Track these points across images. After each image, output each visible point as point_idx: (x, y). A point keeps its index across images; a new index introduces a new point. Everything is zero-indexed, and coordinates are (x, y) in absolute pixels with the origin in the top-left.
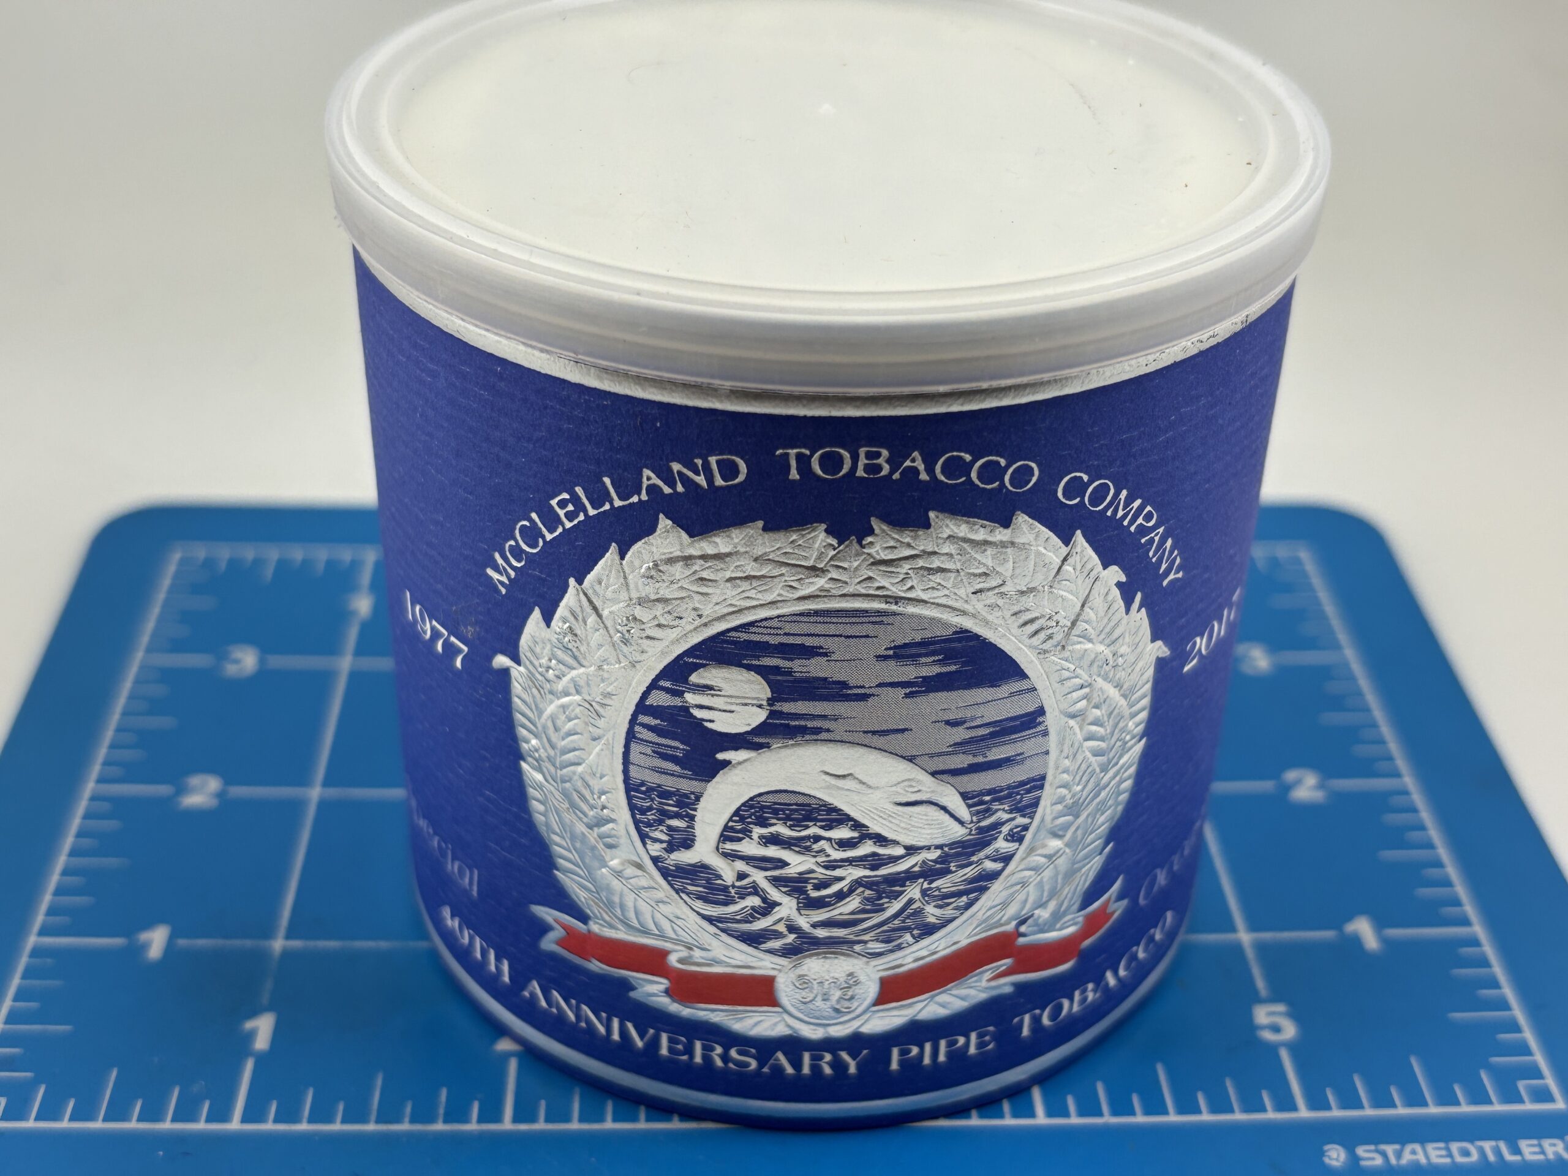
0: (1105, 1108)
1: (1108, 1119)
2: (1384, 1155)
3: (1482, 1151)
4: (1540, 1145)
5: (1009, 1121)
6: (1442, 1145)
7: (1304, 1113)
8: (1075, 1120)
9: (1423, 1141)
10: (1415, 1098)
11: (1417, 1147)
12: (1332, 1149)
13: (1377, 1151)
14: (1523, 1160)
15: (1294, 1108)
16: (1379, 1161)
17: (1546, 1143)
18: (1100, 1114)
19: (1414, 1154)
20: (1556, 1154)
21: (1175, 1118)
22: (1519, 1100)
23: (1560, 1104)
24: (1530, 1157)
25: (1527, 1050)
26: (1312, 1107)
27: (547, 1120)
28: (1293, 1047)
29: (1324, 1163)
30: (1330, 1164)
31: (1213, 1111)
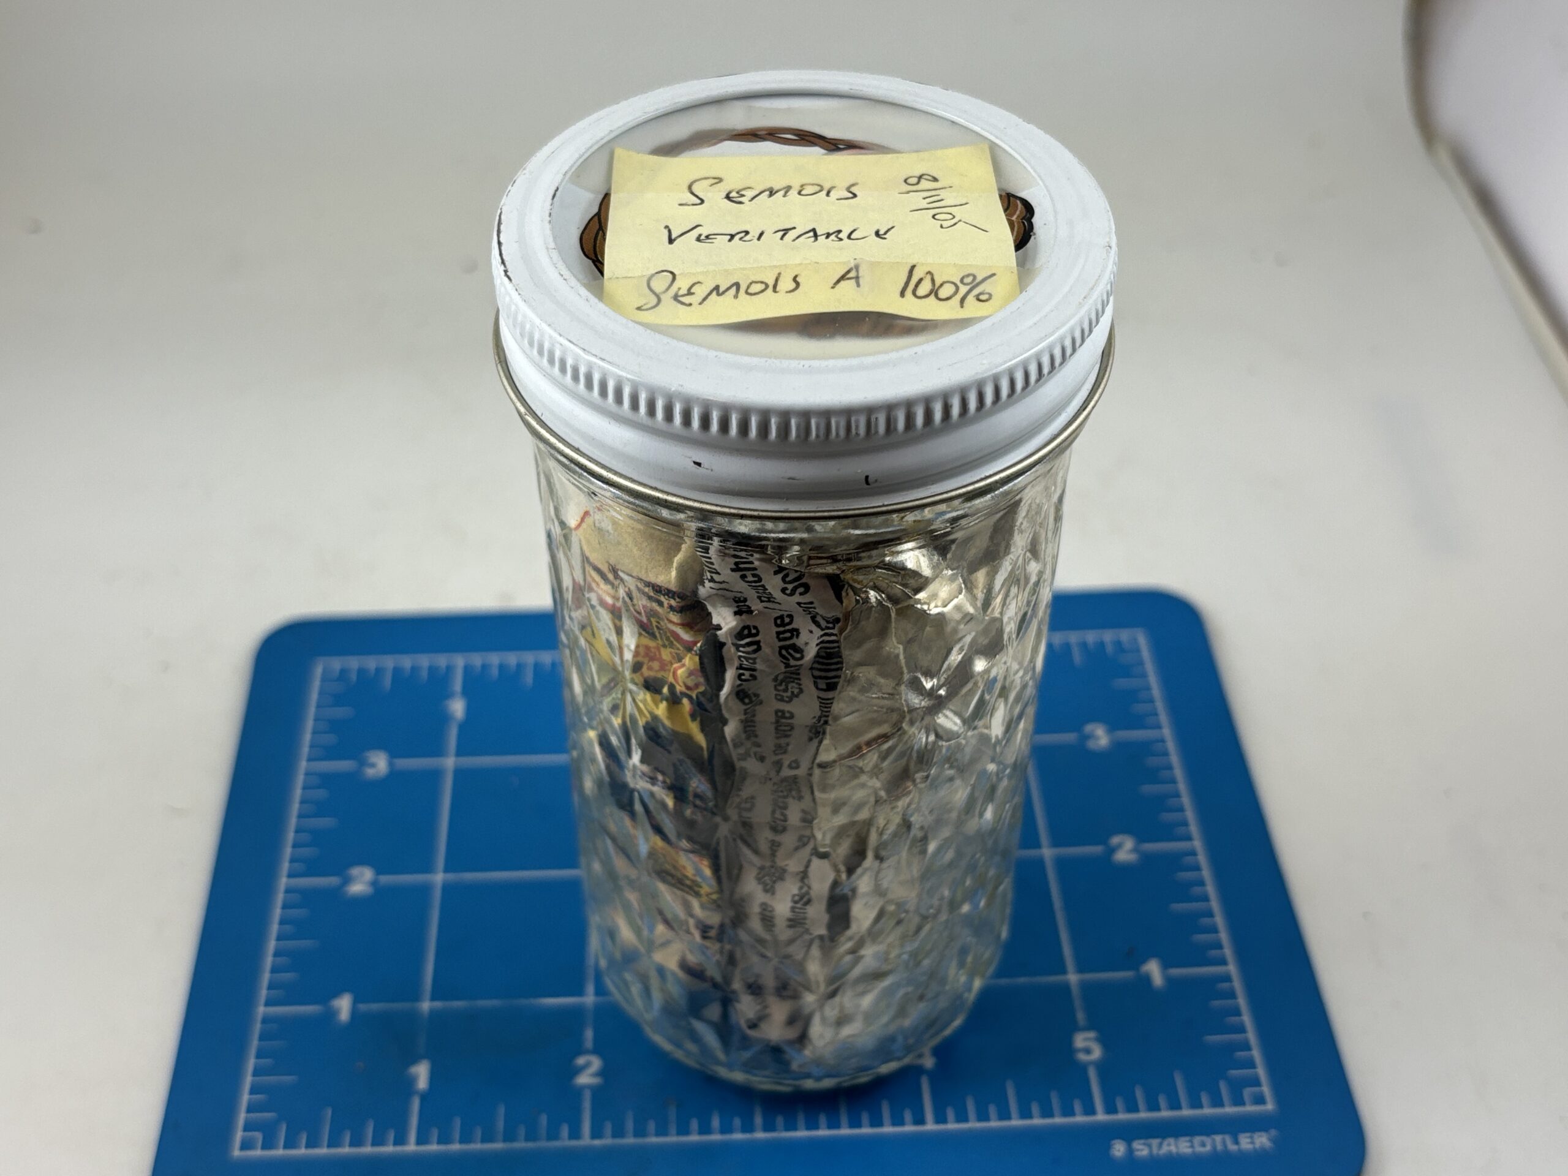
0: (972, 1117)
1: (973, 1125)
2: (1150, 1146)
3: (1213, 1143)
4: (1252, 1138)
5: (909, 1128)
6: (1188, 1138)
7: (1101, 1117)
8: (952, 1125)
9: (1176, 1137)
10: (1175, 1105)
11: (1171, 1140)
12: (1117, 1143)
13: (1146, 1144)
14: (1240, 1150)
15: (1095, 1113)
16: (1146, 1152)
17: (1256, 1135)
18: (968, 1121)
19: (1169, 1146)
20: (1262, 1144)
21: (1016, 1122)
22: (1243, 1104)
23: (1270, 1106)
24: (1244, 1146)
25: (1254, 1066)
26: (1106, 1112)
27: (612, 1136)
28: (1098, 1065)
29: (1111, 1154)
30: (1114, 1155)
31: (1041, 1116)
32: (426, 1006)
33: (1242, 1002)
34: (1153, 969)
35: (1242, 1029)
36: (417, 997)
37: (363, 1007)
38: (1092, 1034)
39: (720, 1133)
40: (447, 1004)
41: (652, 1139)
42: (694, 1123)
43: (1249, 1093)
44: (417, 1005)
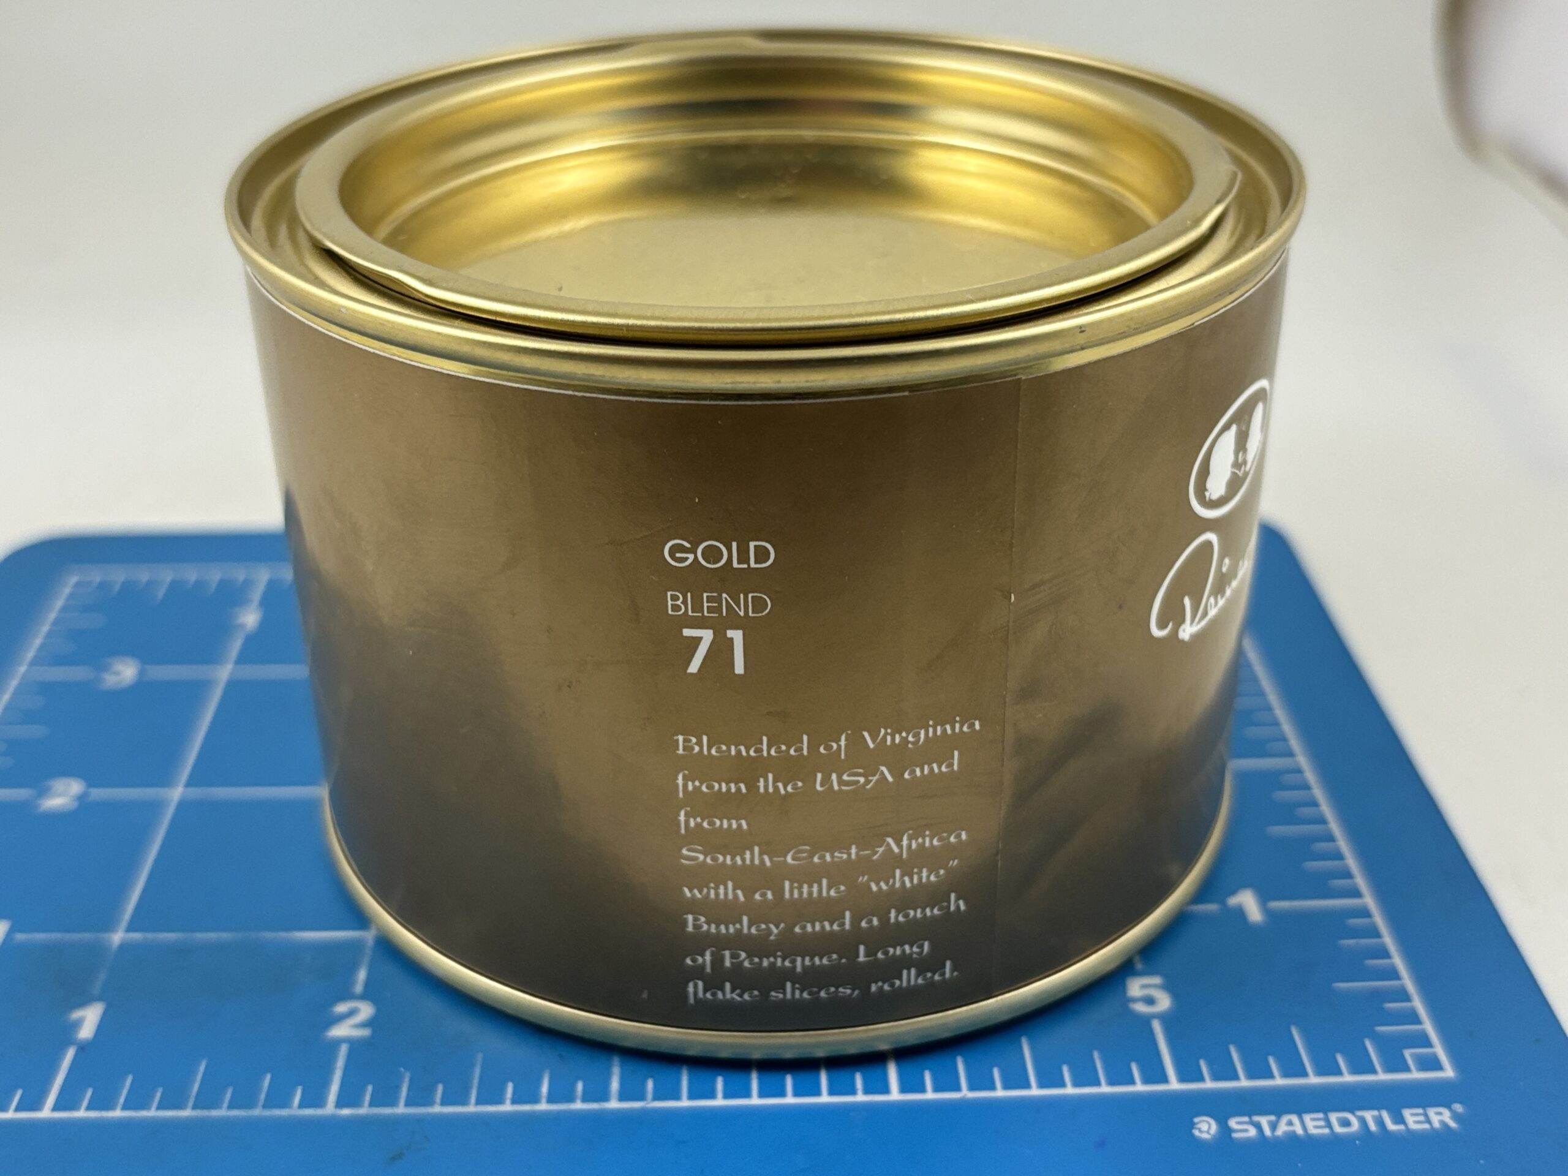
0: (963, 1082)
1: (965, 1093)
2: (1258, 1126)
3: (1363, 1121)
4: (1426, 1115)
6: (1321, 1115)
7: (1175, 1085)
8: (930, 1095)
9: (1300, 1114)
10: (1294, 1069)
11: (1295, 1118)
12: (1202, 1121)
13: (1251, 1123)
14: (1408, 1129)
15: (1165, 1080)
16: (1252, 1132)
17: (1431, 1112)
18: (957, 1089)
19: (1290, 1125)
20: (1442, 1123)
21: (1035, 1091)
22: (1407, 1069)
23: (1449, 1072)
24: (1413, 1126)
25: (1416, 1019)
26: (1183, 1078)
27: (372, 1104)
28: (1167, 1019)
29: (1193, 1136)
30: (1199, 1137)
31: (1076, 1084)
32: (117, 937)
33: (1388, 940)
34: (1248, 902)
35: (1394, 975)
36: (109, 926)
37: (20, 937)
38: (1157, 980)
39: (550, 1100)
40: (150, 936)
41: (437, 1109)
42: (510, 1088)
43: (1412, 1055)
44: (106, 935)
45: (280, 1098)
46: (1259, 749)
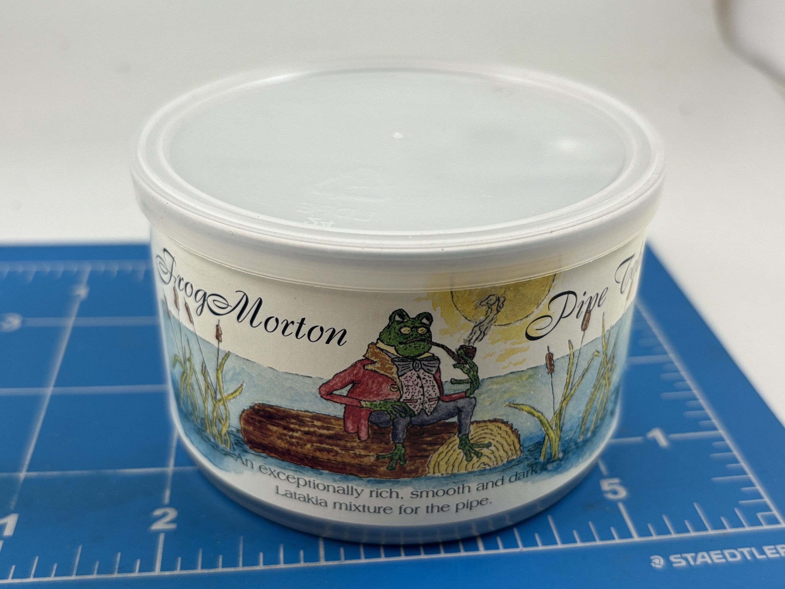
0: (520, 543)
1: (521, 549)
2: (686, 559)
3: (742, 554)
4: (776, 549)
6: (719, 552)
7: (636, 539)
8: (502, 551)
9: (708, 551)
10: (700, 527)
11: (705, 554)
12: (655, 558)
13: (682, 558)
14: (768, 558)
15: (631, 536)
16: (684, 563)
17: (779, 547)
18: (517, 547)
19: (703, 558)
21: (561, 546)
22: (760, 524)
23: (783, 525)
24: (771, 556)
25: (760, 497)
26: (641, 535)
27: (181, 569)
28: (626, 502)
29: (651, 566)
30: (655, 567)
31: (583, 541)
32: (22, 475)
33: (736, 453)
34: (657, 435)
35: (744, 473)
36: (16, 468)
38: (616, 480)
39: (285, 563)
40: (42, 473)
41: (220, 570)
42: (261, 555)
43: (762, 516)
44: (15, 474)
45: (126, 567)
46: (649, 351)
